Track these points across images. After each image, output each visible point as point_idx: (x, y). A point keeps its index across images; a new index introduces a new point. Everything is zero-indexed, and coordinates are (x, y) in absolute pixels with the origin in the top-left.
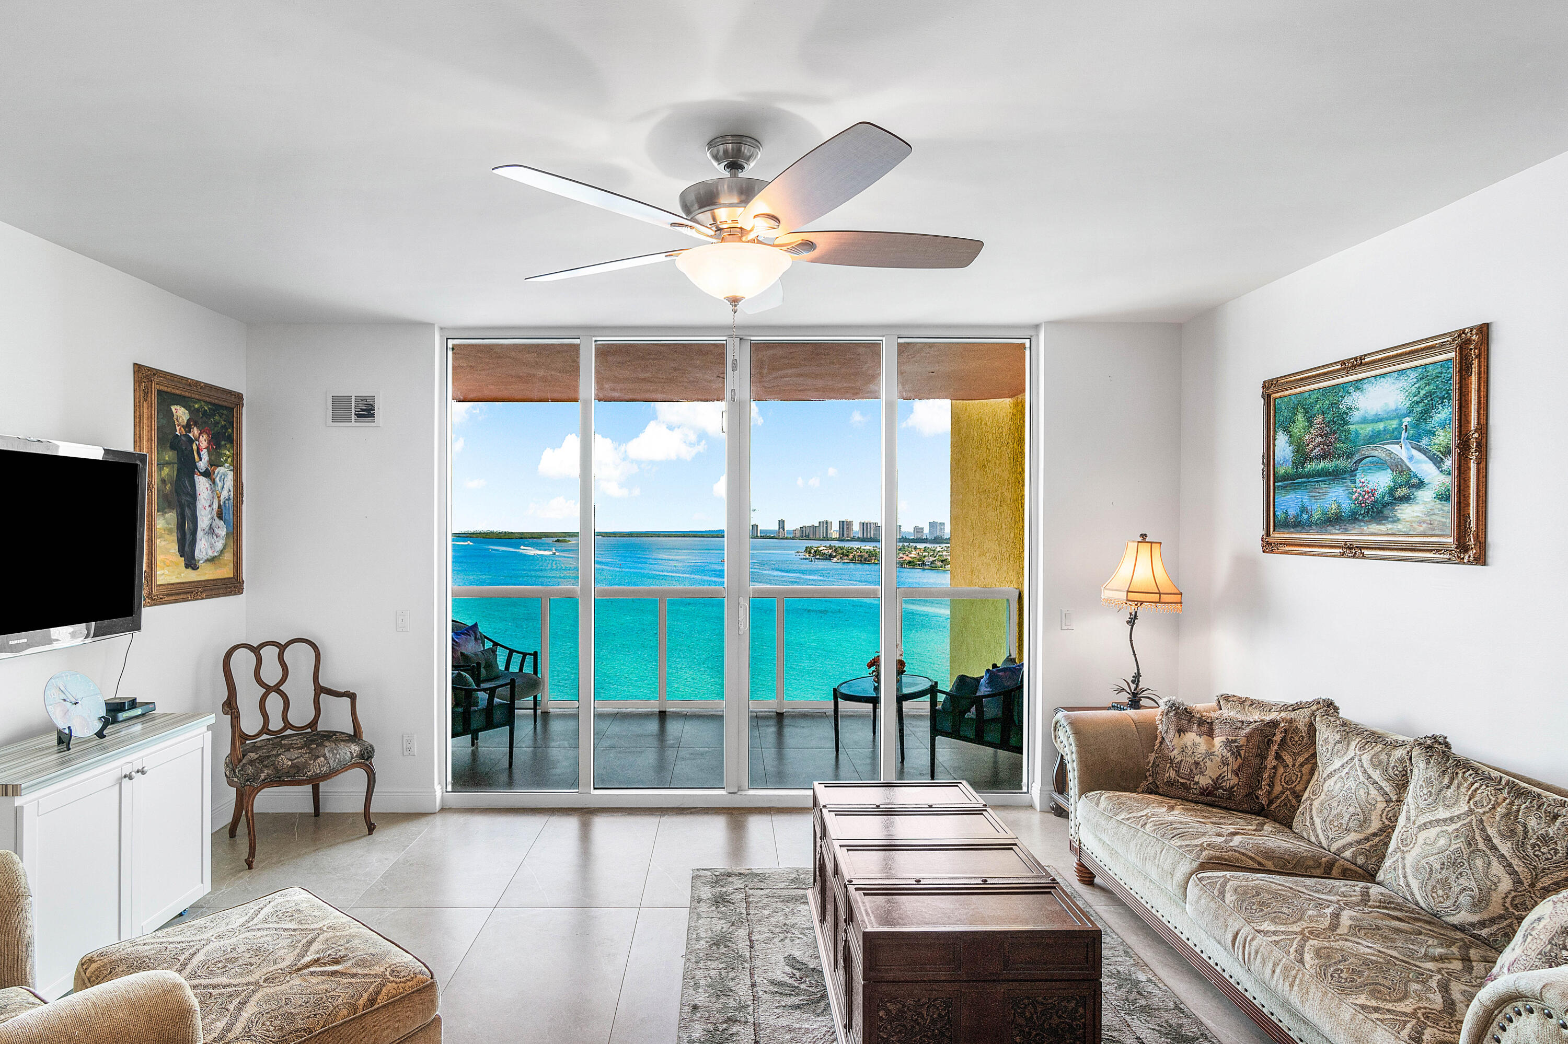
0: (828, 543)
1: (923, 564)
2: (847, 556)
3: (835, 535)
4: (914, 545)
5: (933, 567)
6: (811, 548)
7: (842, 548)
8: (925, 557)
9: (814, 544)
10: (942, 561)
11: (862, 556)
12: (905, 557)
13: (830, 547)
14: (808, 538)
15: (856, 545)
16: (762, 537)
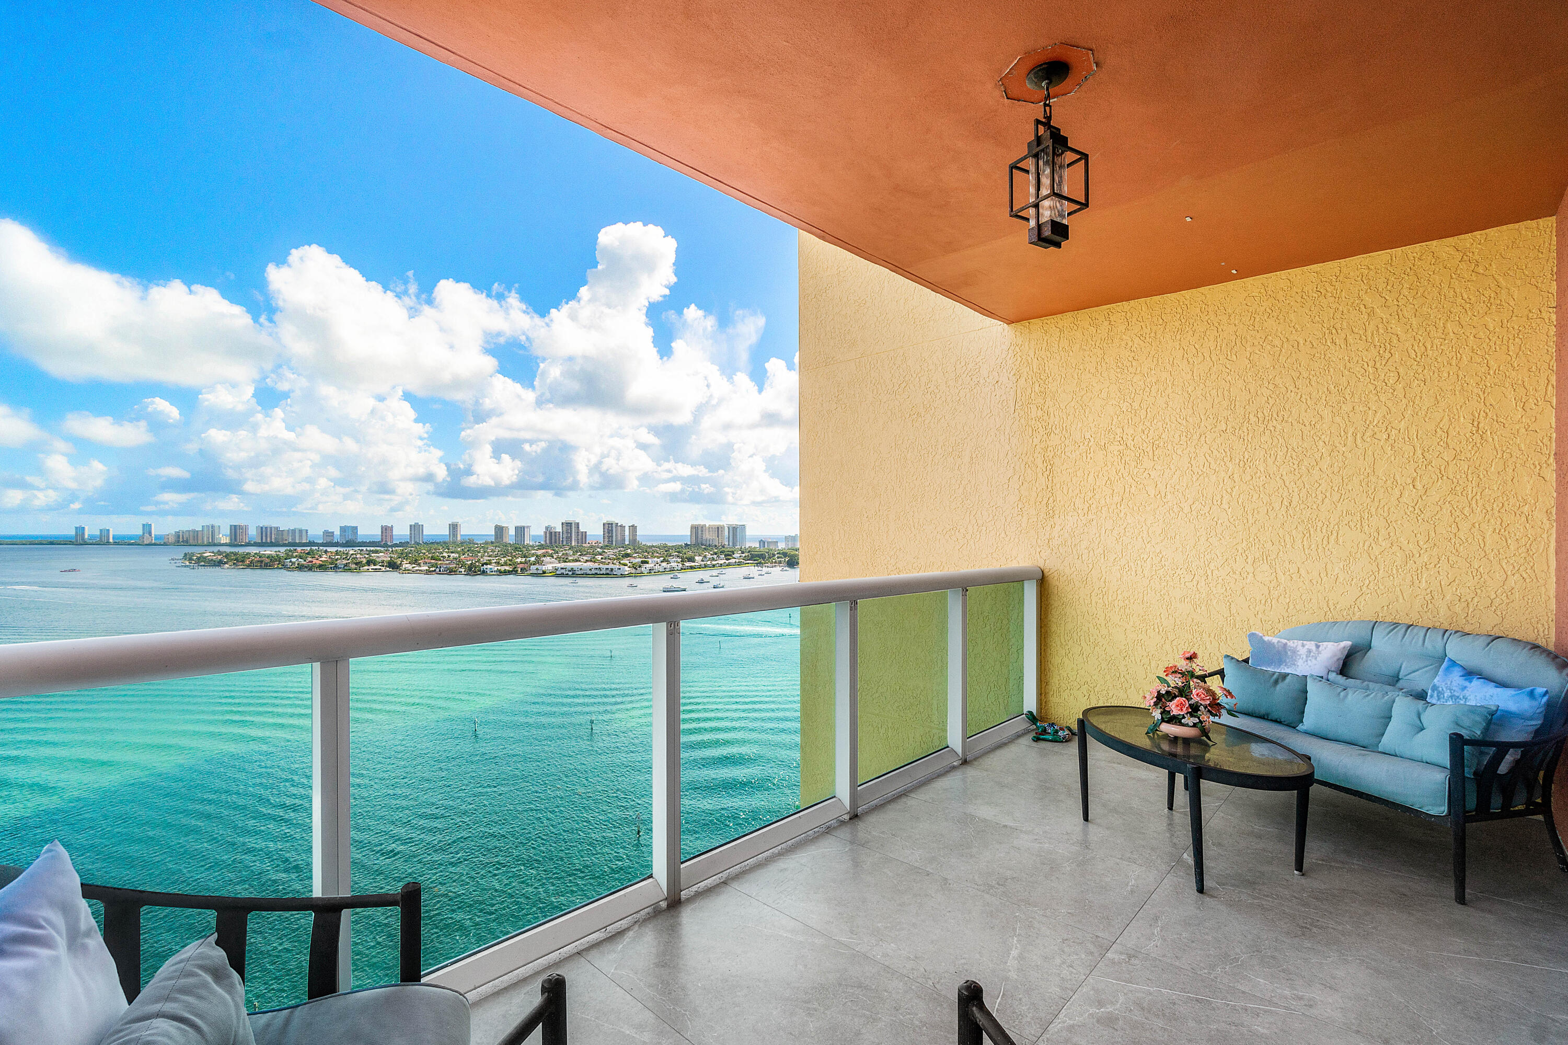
0: (216, 549)
1: (336, 567)
2: (243, 561)
3: (225, 540)
4: (325, 548)
5: (346, 569)
6: (193, 554)
7: (235, 554)
8: (337, 560)
9: (197, 550)
10: (356, 564)
11: (262, 562)
12: (315, 561)
13: (220, 553)
14: (186, 543)
15: (253, 550)
16: (115, 543)
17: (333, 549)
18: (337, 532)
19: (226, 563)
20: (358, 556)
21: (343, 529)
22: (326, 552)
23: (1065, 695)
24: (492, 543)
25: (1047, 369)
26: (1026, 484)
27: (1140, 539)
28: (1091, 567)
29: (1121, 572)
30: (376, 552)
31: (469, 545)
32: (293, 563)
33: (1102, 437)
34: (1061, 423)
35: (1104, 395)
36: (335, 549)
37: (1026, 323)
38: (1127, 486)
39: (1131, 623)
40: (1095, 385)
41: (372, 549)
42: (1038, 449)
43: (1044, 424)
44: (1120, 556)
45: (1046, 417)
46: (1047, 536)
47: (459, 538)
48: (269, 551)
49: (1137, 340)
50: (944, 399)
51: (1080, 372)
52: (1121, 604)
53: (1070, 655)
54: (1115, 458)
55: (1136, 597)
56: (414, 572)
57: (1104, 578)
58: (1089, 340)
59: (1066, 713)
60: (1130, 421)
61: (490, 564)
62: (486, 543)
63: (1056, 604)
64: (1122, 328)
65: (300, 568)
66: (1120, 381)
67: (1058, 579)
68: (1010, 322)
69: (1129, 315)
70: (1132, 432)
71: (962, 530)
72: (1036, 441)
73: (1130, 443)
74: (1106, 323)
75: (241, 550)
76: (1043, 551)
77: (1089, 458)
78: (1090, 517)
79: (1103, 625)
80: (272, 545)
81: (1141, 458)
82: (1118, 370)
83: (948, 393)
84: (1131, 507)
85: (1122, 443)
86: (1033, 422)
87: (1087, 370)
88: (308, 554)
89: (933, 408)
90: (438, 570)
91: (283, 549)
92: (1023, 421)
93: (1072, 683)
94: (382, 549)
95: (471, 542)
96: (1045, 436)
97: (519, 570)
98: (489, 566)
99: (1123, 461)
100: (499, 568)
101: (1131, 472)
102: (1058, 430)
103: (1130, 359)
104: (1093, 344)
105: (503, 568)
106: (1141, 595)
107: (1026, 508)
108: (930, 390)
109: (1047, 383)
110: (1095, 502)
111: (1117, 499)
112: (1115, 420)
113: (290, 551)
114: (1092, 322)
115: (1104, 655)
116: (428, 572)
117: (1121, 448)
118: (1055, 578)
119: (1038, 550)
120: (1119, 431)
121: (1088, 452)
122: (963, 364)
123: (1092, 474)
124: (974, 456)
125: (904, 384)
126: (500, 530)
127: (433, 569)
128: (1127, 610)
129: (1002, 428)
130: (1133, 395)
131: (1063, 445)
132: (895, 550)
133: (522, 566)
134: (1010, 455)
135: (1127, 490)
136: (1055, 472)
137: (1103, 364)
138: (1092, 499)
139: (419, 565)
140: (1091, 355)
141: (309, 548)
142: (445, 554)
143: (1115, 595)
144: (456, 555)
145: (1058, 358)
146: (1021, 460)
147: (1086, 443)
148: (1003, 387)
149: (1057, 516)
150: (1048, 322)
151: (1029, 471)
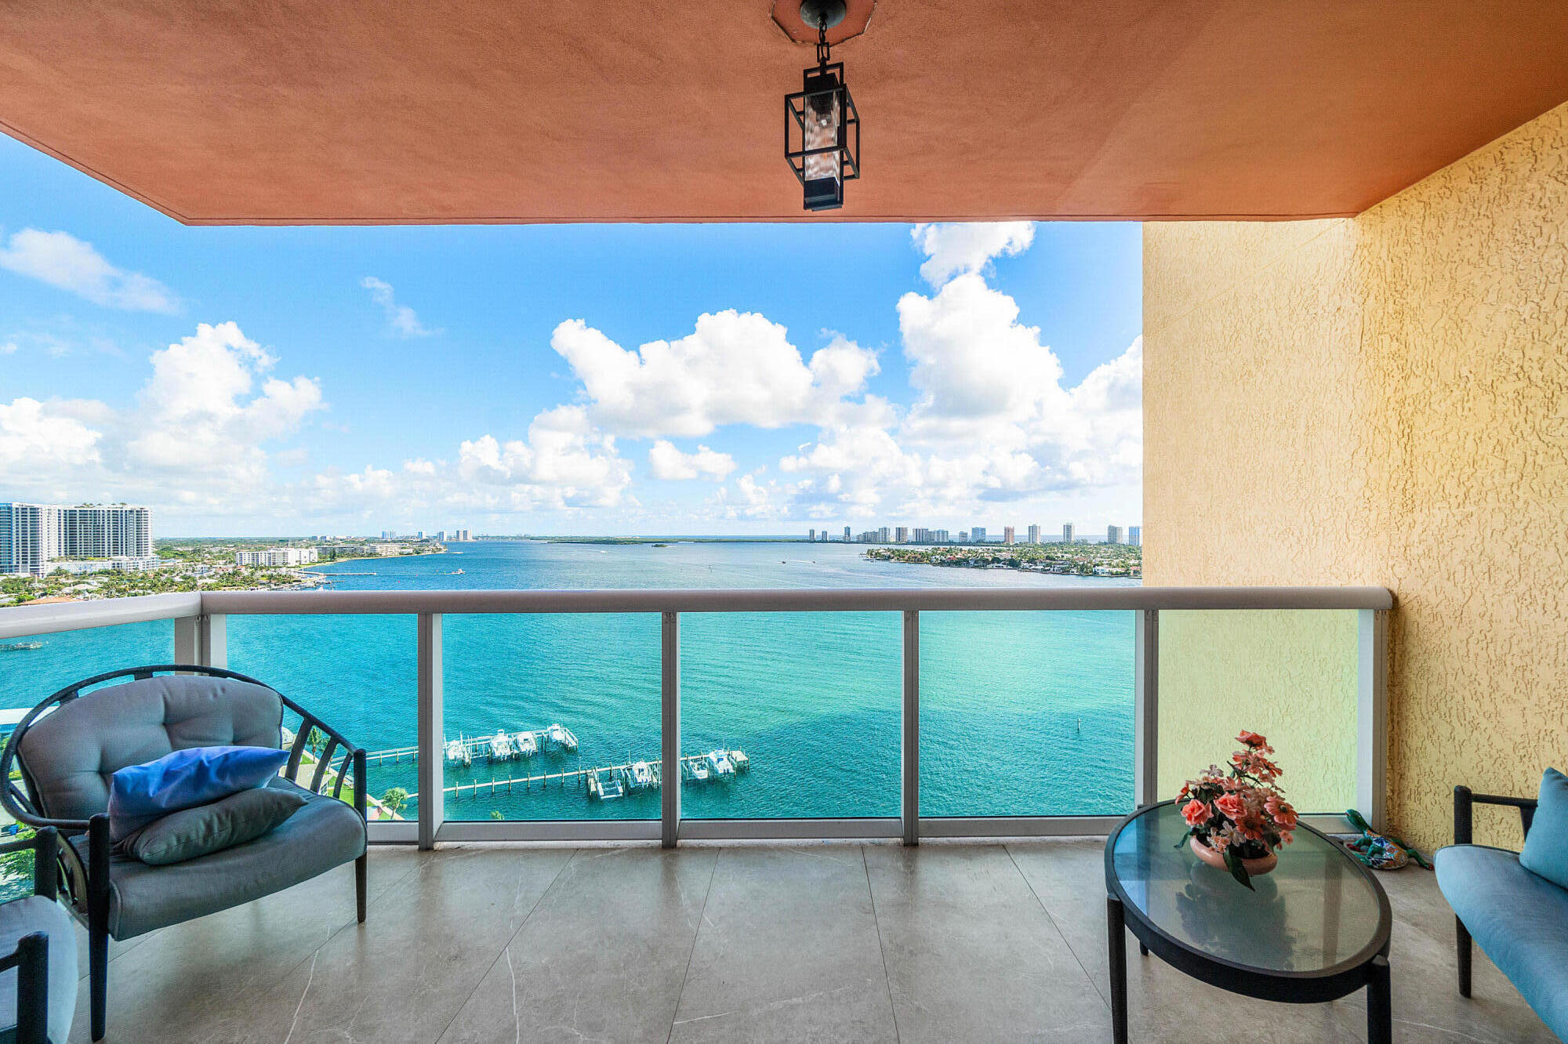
0: (886, 547)
1: (968, 563)
2: (903, 557)
3: (893, 540)
4: (960, 547)
5: (975, 566)
6: (873, 550)
7: (898, 551)
8: (969, 557)
9: (875, 547)
10: (984, 561)
11: (916, 557)
12: (952, 558)
13: (889, 550)
14: (869, 542)
15: (910, 548)
16: (830, 542)
17: (966, 548)
18: (970, 534)
19: (893, 558)
20: (986, 554)
21: (975, 530)
22: (961, 550)
23: (1427, 800)
24: (1105, 543)
25: (1405, 273)
26: (1375, 461)
27: (1553, 549)
28: (1468, 594)
29: (1519, 606)
30: (1000, 551)
31: (1083, 546)
32: (937, 559)
33: (1488, 370)
34: (1425, 357)
35: (1492, 297)
36: (968, 548)
37: (1376, 208)
38: (1529, 452)
39: (1534, 699)
40: (1477, 282)
41: (996, 548)
42: (1393, 404)
43: (1400, 362)
44: (1517, 577)
45: (1403, 351)
46: (1403, 542)
47: (1072, 539)
48: (921, 549)
49: (1552, 185)
50: (1276, 347)
51: (1455, 265)
52: (1518, 662)
53: (1435, 737)
54: (1510, 404)
55: (1544, 651)
56: (1030, 571)
57: (1488, 614)
58: (1470, 208)
59: (1428, 832)
60: (1536, 336)
61: (1102, 565)
62: (1100, 544)
63: (1415, 651)
64: (1524, 170)
65: (942, 563)
66: (1520, 266)
67: (1419, 611)
68: (1353, 214)
69: (1537, 141)
70: (1540, 354)
71: (1297, 533)
72: (1389, 392)
73: (1536, 375)
74: (1497, 170)
75: (902, 548)
76: (1397, 564)
77: (1466, 409)
78: (1469, 508)
79: (1486, 694)
80: (923, 543)
81: (1555, 400)
82: (1517, 248)
83: (1281, 338)
84: (1536, 489)
85: (1521, 376)
86: (1386, 361)
87: (1466, 260)
88: (948, 551)
89: (1265, 362)
90: (1052, 569)
91: (930, 548)
92: (1371, 362)
93: (1437, 784)
94: (1005, 548)
95: (1085, 542)
96: (1402, 381)
97: (1132, 572)
98: (1100, 568)
99: (1523, 409)
100: (1111, 569)
101: (1537, 427)
102: (1420, 369)
103: (1539, 222)
104: (1476, 211)
105: (1114, 570)
106: (1553, 650)
107: (1374, 499)
108: (1262, 338)
109: (1405, 295)
110: (1475, 484)
111: (1512, 476)
112: (1510, 337)
113: (935, 549)
114: (1473, 178)
115: (1487, 747)
116: (1044, 571)
117: (1519, 385)
118: (1415, 610)
119: (1391, 563)
120: (1516, 355)
121: (1466, 398)
122: (1298, 292)
123: (1471, 437)
124: (1310, 424)
125: (1236, 335)
126: (1113, 531)
127: (1048, 568)
128: (1527, 674)
129: (1345, 377)
130: (1542, 287)
131: (1427, 392)
132: (1226, 558)
133: (1135, 568)
134: (1354, 417)
135: (1530, 459)
136: (1415, 438)
137: (1491, 244)
138: (1472, 479)
139: (1036, 564)
140: (1472, 233)
141: (948, 547)
142: (1059, 555)
143: (1507, 645)
144: (1070, 556)
145: (1422, 251)
146: (1368, 424)
147: (1462, 385)
148: (1345, 315)
149: (1418, 509)
150: (1408, 196)
151: (1379, 440)
